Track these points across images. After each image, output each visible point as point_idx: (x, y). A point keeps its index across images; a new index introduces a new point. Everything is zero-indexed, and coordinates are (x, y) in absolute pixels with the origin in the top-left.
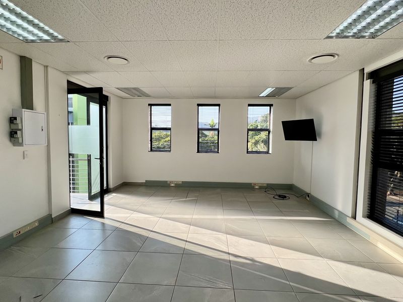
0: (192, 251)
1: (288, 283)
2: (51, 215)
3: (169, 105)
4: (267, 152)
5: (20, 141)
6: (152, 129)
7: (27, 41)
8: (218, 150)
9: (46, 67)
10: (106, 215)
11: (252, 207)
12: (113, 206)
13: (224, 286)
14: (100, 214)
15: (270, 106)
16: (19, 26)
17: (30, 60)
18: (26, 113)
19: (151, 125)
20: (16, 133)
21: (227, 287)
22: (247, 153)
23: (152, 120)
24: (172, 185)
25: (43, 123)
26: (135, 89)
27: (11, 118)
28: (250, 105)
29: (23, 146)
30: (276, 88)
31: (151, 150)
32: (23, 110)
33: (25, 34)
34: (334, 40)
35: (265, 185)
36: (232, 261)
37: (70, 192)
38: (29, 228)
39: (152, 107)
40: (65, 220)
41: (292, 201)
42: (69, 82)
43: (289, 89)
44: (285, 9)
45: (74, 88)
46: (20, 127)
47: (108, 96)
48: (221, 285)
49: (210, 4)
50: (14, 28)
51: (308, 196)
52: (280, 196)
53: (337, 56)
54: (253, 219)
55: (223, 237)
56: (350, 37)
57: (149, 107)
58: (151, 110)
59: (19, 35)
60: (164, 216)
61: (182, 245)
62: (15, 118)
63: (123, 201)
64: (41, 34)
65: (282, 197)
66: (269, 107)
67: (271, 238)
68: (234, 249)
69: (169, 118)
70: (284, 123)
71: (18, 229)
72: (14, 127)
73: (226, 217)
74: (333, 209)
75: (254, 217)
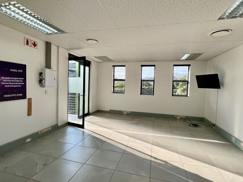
0: (129, 152)
1: (187, 179)
2: (58, 124)
3: (124, 66)
4: (187, 96)
5: (44, 85)
6: (114, 80)
7: (47, 34)
8: (154, 94)
9: (58, 47)
10: (85, 127)
11: (172, 130)
12: (89, 122)
13: (144, 175)
14: (82, 126)
15: (189, 65)
16: (43, 27)
17: (50, 43)
18: (47, 71)
19: (114, 78)
20: (42, 81)
21: (146, 176)
22: (172, 96)
23: (115, 75)
24: (125, 113)
25: (55, 76)
26: (104, 57)
27: (40, 73)
28: (174, 65)
29: (45, 87)
30: (191, 54)
31: (114, 92)
32: (46, 69)
33: (47, 31)
34: (226, 20)
35: (184, 117)
36: (153, 161)
37: (68, 113)
38: (46, 130)
39: (115, 67)
40: (64, 128)
41: (202, 129)
42: (69, 54)
43: (200, 54)
44: (185, 4)
45: (72, 57)
46: (44, 78)
47: (90, 62)
48: (143, 174)
49: (137, 6)
50: (42, 28)
51: (214, 126)
52: (193, 125)
53: (230, 31)
54: (172, 137)
55: (149, 146)
56: (238, 17)
57: (113, 67)
58: (114, 69)
59: (44, 31)
60: (116, 130)
61: (124, 148)
62: (42, 73)
63: (96, 120)
64: (54, 30)
65: (195, 126)
66: (188, 67)
67: (182, 150)
68: (155, 154)
69: (124, 74)
70: (197, 76)
71: (41, 130)
72: (41, 77)
73: (154, 135)
74: (231, 136)
75: (173, 136)
